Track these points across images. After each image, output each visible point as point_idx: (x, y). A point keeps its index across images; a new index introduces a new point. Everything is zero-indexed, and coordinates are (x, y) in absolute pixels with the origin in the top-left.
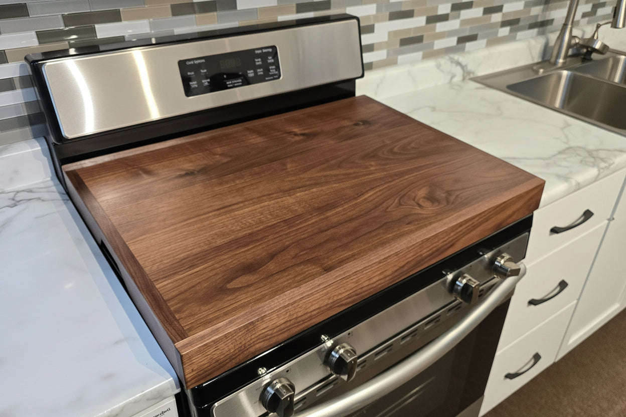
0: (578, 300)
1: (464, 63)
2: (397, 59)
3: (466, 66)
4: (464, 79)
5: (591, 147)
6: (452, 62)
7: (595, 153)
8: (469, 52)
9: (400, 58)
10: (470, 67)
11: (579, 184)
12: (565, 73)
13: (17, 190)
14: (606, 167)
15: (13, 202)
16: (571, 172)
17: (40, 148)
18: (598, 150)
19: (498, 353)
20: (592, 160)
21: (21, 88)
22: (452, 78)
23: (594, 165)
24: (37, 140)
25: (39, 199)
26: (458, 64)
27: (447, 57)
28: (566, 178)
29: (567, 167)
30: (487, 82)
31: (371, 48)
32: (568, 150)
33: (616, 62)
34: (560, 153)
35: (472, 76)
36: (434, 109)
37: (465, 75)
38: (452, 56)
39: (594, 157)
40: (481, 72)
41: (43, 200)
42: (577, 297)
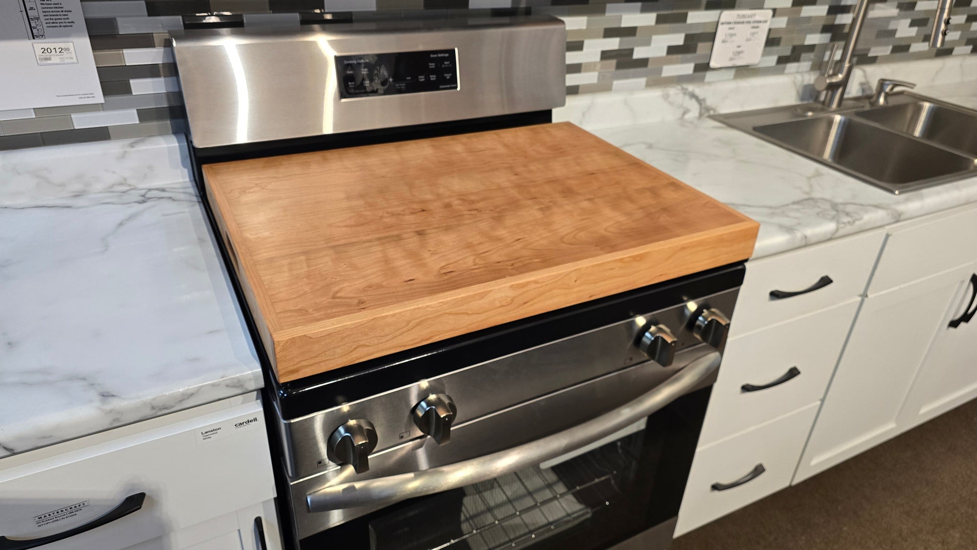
0: (823, 401)
1: (701, 97)
2: (612, 85)
3: (704, 100)
4: (701, 115)
5: (839, 200)
6: (685, 94)
7: (841, 207)
8: (710, 83)
9: (616, 83)
10: (709, 102)
11: (806, 237)
12: (838, 118)
13: (151, 188)
14: (849, 222)
15: (142, 198)
16: (799, 224)
17: (177, 144)
18: (845, 204)
19: (699, 449)
20: (834, 213)
21: (165, 77)
22: (684, 113)
23: (833, 218)
24: (176, 137)
25: (170, 198)
26: (693, 96)
27: (679, 87)
28: (789, 230)
29: (796, 218)
30: (730, 121)
31: (576, 68)
32: (809, 201)
33: (919, 109)
34: (794, 203)
35: (712, 113)
36: (650, 146)
37: (703, 111)
38: (685, 86)
39: (837, 211)
40: (725, 110)
41: (174, 200)
42: (821, 397)
